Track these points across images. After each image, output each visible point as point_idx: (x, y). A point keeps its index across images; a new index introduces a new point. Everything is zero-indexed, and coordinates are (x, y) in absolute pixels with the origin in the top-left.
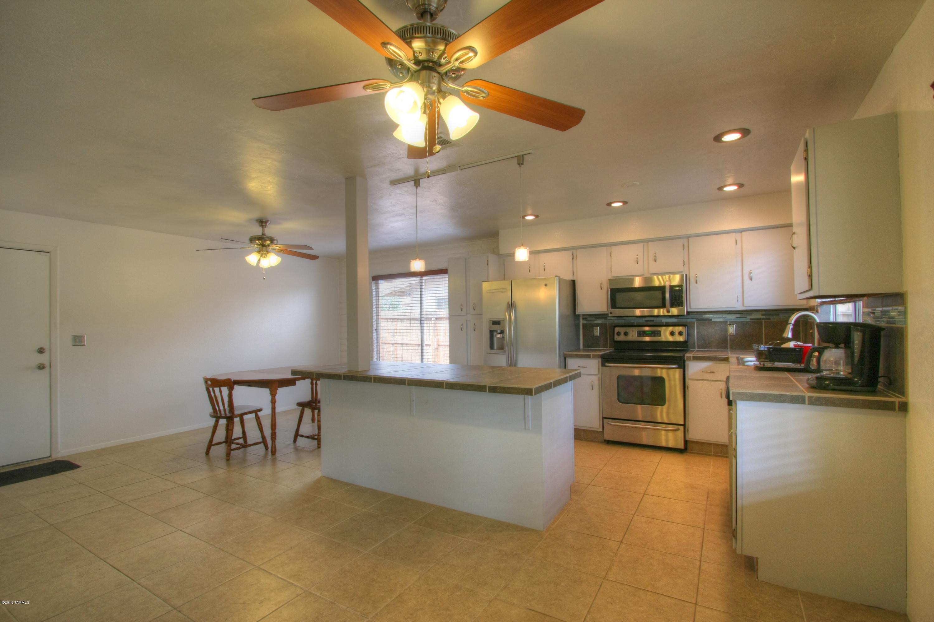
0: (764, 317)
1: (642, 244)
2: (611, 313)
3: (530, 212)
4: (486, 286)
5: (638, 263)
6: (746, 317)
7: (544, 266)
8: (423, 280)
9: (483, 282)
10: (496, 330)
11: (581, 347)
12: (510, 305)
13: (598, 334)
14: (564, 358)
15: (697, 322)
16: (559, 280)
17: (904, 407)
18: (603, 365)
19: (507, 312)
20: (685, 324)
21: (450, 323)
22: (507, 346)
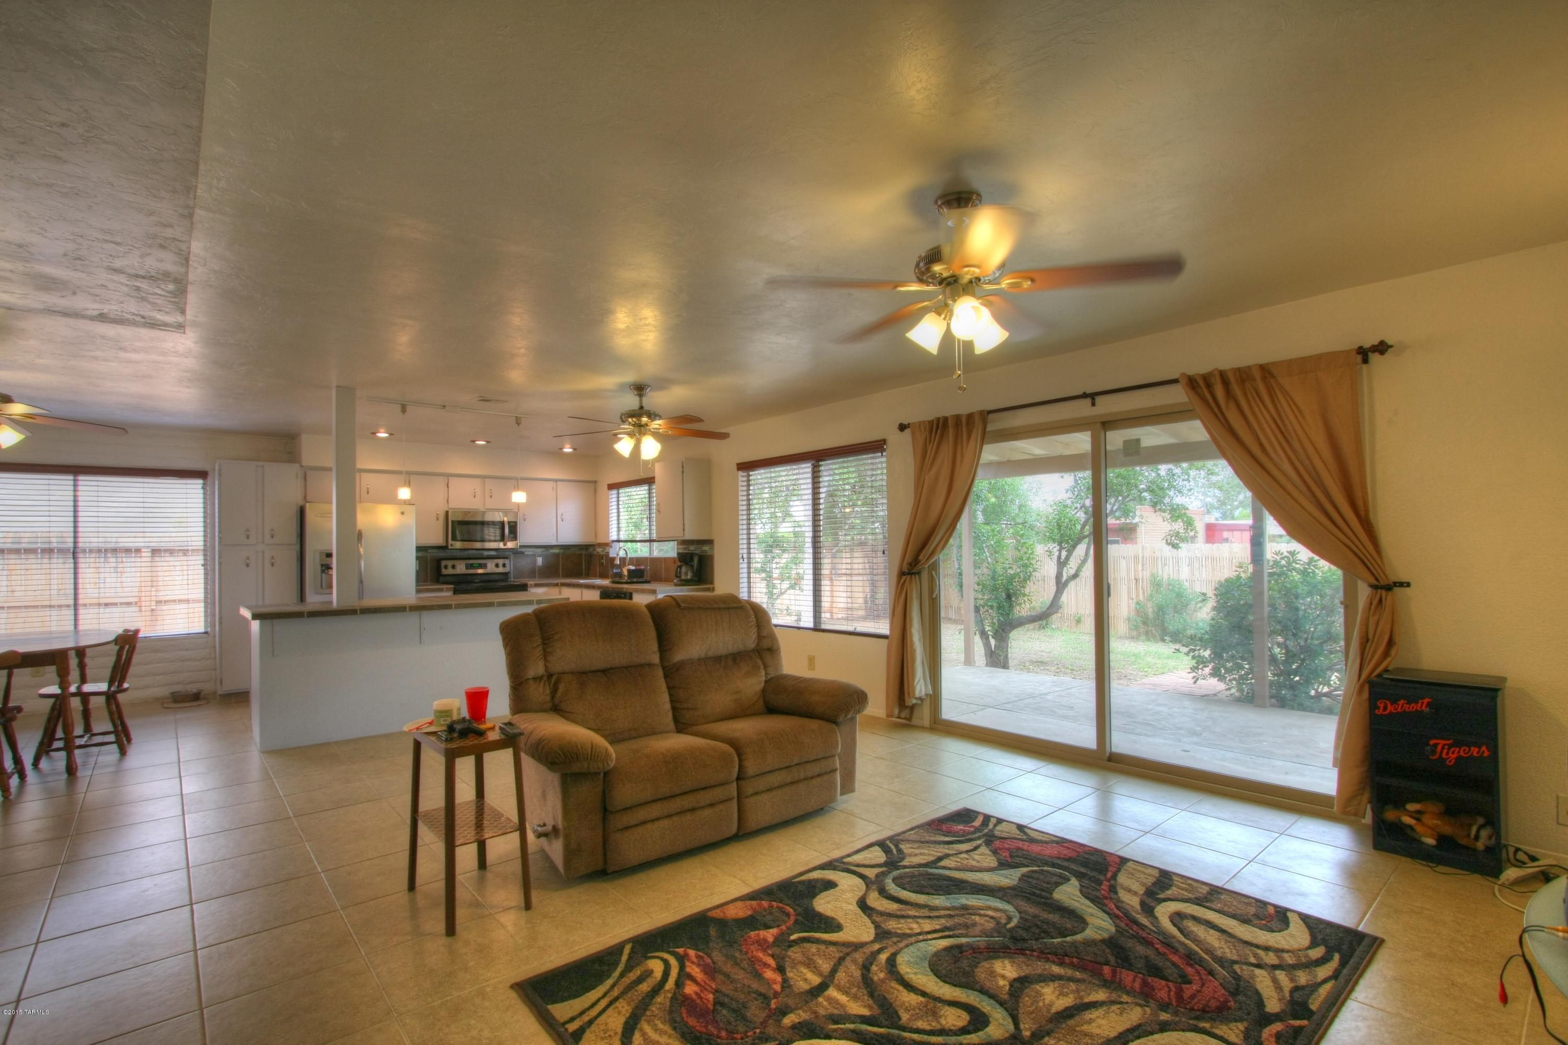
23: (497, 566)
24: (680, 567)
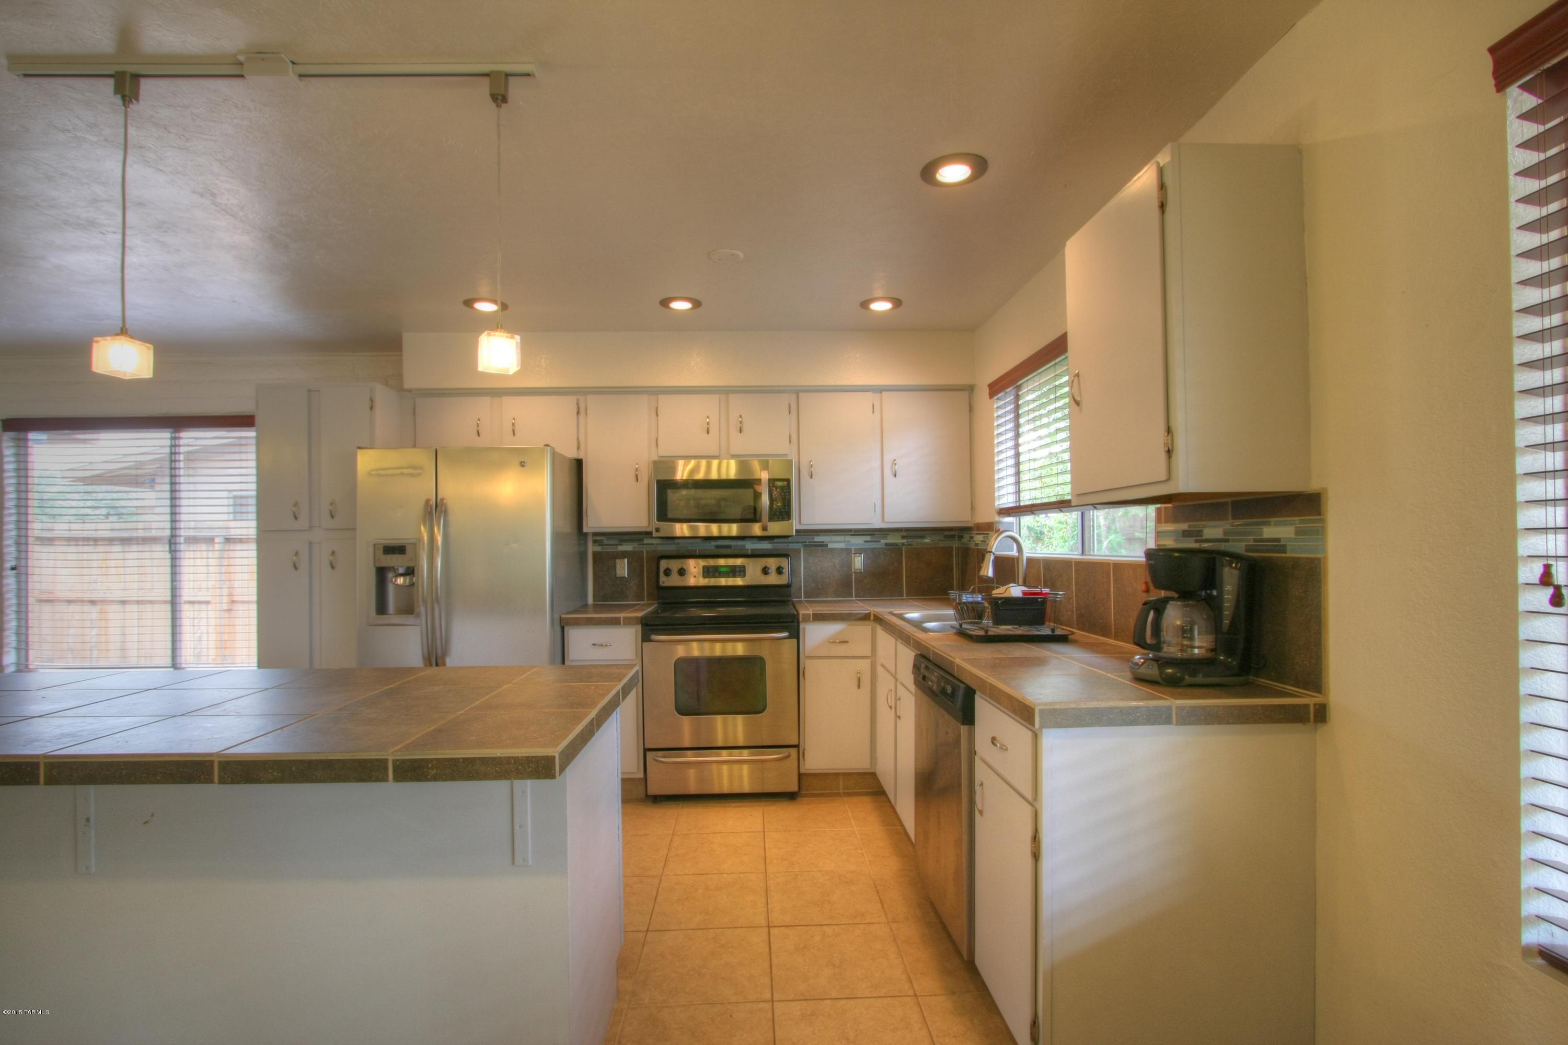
0: (904, 541)
1: (716, 397)
2: (657, 530)
3: (484, 290)
4: (366, 461)
5: (710, 433)
6: (879, 541)
7: (513, 424)
8: (180, 438)
9: (359, 448)
10: (393, 568)
11: (590, 600)
12: (431, 506)
13: (625, 573)
14: (562, 626)
15: (804, 550)
16: (553, 454)
17: (1321, 714)
18: (646, 638)
19: (425, 526)
20: (785, 553)
21: (259, 550)
22: (425, 602)
23: (765, 571)
24: (1159, 607)
